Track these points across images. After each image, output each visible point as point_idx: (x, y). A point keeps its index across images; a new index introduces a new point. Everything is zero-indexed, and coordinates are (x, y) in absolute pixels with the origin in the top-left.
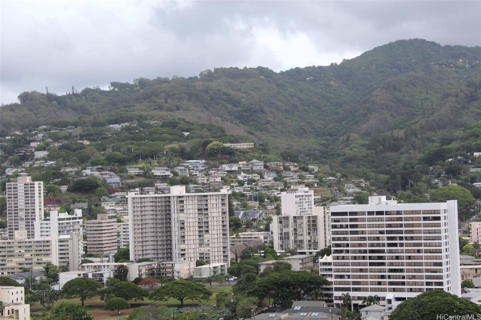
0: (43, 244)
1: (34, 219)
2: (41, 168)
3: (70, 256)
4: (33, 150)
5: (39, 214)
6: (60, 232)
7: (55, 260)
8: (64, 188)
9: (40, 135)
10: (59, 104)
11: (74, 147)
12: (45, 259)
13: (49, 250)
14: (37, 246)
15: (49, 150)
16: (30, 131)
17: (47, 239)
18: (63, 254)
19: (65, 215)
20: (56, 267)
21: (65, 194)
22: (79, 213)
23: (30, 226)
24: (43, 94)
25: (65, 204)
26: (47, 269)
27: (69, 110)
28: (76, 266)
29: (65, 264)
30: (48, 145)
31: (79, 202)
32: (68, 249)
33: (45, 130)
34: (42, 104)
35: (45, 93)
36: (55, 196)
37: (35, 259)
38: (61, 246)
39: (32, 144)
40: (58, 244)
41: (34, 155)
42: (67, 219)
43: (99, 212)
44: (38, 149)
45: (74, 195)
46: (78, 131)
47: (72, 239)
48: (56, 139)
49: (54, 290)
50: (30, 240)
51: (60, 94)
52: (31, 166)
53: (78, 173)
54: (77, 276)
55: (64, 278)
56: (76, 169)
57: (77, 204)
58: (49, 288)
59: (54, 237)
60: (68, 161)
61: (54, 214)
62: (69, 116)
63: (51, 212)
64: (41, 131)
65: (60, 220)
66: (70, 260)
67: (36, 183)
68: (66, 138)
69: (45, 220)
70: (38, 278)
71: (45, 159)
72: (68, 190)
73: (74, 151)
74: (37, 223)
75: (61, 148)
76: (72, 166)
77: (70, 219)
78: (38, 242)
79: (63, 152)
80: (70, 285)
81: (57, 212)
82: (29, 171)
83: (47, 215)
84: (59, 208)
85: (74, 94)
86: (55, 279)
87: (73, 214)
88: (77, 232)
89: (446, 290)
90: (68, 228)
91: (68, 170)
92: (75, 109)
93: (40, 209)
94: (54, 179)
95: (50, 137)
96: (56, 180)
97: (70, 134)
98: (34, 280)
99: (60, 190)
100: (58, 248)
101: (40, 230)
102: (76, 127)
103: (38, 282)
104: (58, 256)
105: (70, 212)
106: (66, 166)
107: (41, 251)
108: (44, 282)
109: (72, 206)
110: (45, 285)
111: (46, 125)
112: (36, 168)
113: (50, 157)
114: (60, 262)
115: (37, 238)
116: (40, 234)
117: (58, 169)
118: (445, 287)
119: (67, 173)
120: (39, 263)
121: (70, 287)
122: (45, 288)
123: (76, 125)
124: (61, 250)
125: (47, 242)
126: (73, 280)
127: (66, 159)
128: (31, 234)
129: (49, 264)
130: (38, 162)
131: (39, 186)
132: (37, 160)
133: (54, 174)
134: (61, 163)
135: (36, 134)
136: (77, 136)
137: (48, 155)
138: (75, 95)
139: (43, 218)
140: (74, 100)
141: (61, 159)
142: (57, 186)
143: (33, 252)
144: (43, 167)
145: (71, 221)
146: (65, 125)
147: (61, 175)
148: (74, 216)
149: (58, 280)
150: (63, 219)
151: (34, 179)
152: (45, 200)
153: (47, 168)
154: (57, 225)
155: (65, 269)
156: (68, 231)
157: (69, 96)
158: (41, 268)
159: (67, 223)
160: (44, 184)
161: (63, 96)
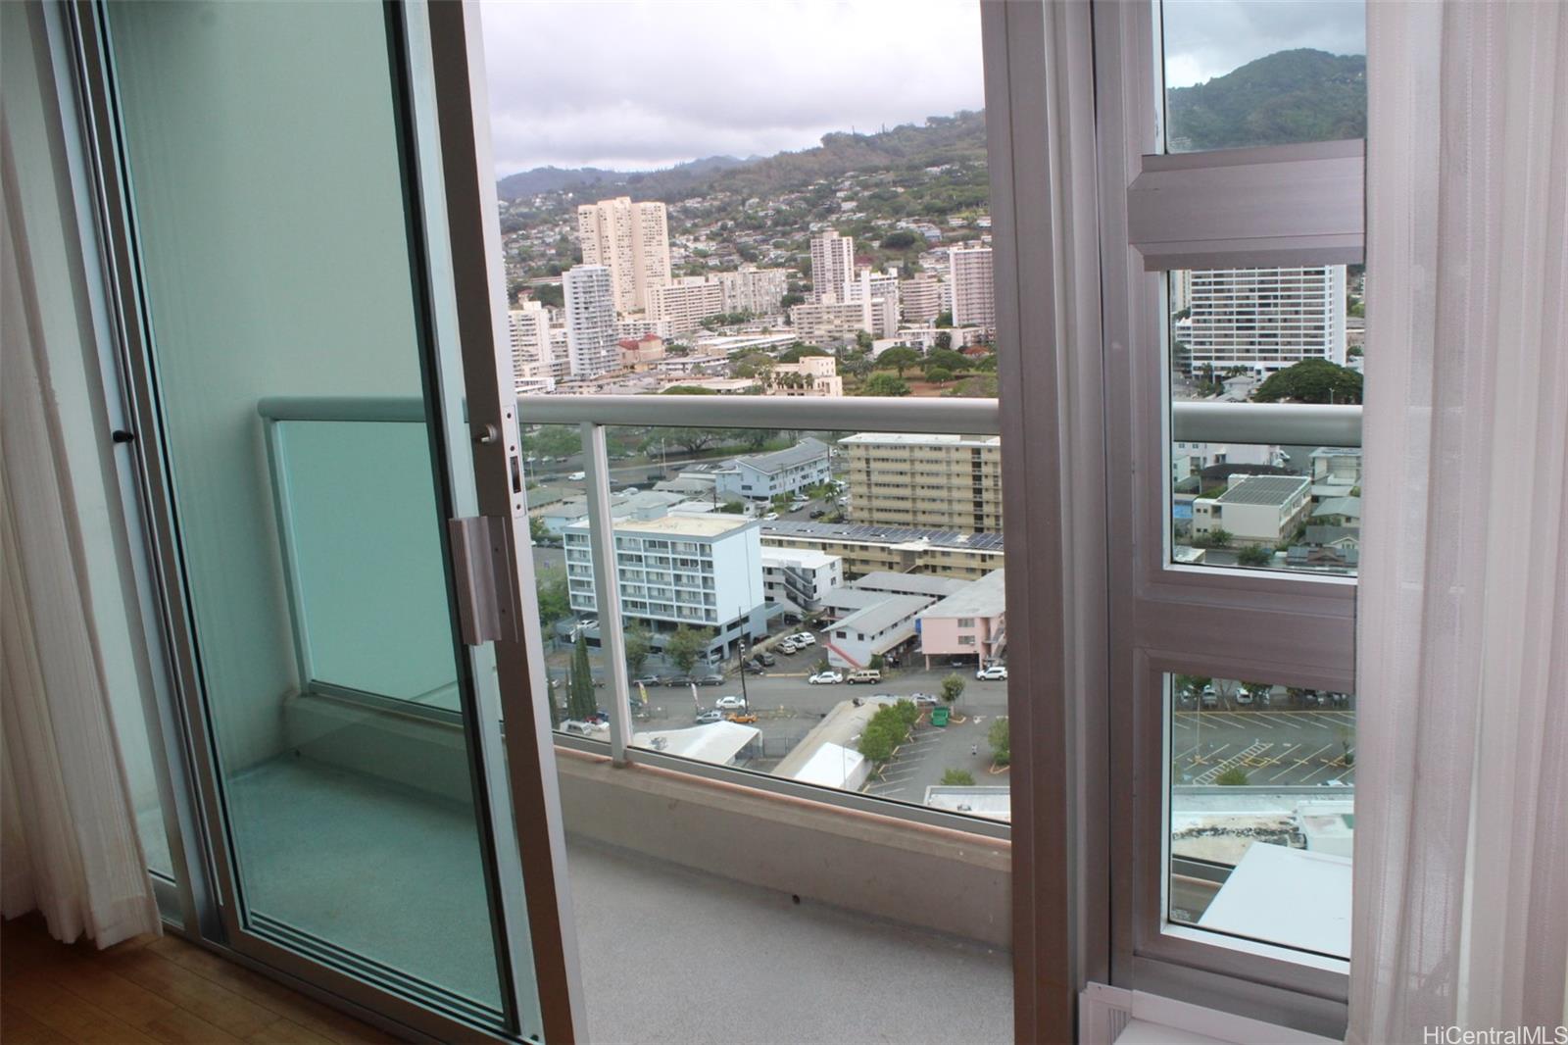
0: (854, 309)
1: (843, 281)
2: (849, 221)
3: (885, 322)
4: (840, 201)
5: (848, 275)
6: (872, 294)
7: (868, 327)
8: (876, 244)
9: (847, 183)
10: (868, 145)
11: (886, 195)
12: (857, 326)
13: (860, 316)
14: (848, 311)
15: (858, 200)
16: (836, 178)
17: (858, 302)
18: (877, 320)
19: (878, 275)
20: (869, 335)
21: (877, 251)
22: (894, 272)
23: (838, 289)
24: (849, 135)
25: (877, 262)
26: (859, 337)
27: (879, 152)
28: (892, 334)
29: (879, 332)
30: (856, 194)
31: (893, 260)
32: (882, 315)
33: (852, 177)
34: (848, 146)
35: (852, 133)
36: (866, 253)
37: (846, 326)
38: (875, 310)
39: (839, 194)
40: (871, 308)
41: (841, 207)
42: (881, 280)
43: (916, 271)
44: (845, 199)
45: (888, 252)
46: (890, 176)
47: (886, 303)
48: (866, 187)
49: (867, 361)
50: (841, 304)
51: (868, 134)
52: (838, 219)
53: (892, 227)
54: (893, 345)
55: (879, 347)
56: (889, 222)
57: (891, 262)
58: (862, 358)
59: (866, 301)
60: (880, 212)
61: (867, 274)
62: (879, 159)
63: (862, 273)
64: (848, 179)
65: (872, 280)
66: (885, 327)
67: (844, 239)
68: (877, 185)
69: (856, 281)
70: (849, 348)
71: (854, 211)
72: (881, 246)
73: (886, 200)
74: (847, 285)
75: (871, 197)
76: (885, 218)
77: (883, 279)
78: (849, 306)
79: (874, 202)
80: (886, 354)
81: (868, 272)
82: (836, 225)
83: (857, 275)
84: (870, 268)
85: (884, 133)
86: (869, 348)
87: (886, 274)
88: (892, 294)
89: (1327, 359)
90: (882, 290)
91: (880, 222)
92: (887, 151)
93: (850, 269)
94: (864, 233)
95: (858, 185)
96: (867, 235)
97: (881, 180)
98: (845, 350)
99: (872, 247)
100: (871, 313)
101: (850, 293)
102: (888, 172)
103: (851, 352)
104: (871, 322)
105: (884, 271)
106: (878, 218)
107: (851, 316)
108: (858, 352)
109: (885, 264)
110: (858, 355)
111: (854, 170)
112: (843, 222)
113: (859, 209)
114: (874, 329)
115: (847, 302)
116: (850, 297)
117: (869, 222)
118: (1326, 356)
119: (879, 227)
120: (850, 331)
121: (885, 357)
122: (857, 359)
123: (887, 169)
124: (875, 315)
125: (859, 306)
126: (888, 350)
127: (878, 210)
128: (840, 298)
129: (861, 331)
130: (846, 215)
131: (848, 242)
132: (844, 212)
133: (865, 228)
134: (871, 215)
135: (842, 182)
136: (889, 183)
137: (857, 206)
138: (886, 134)
139: (853, 279)
140: (884, 139)
141: (872, 210)
142: (868, 242)
143: (843, 318)
144: (852, 220)
145: (886, 282)
146: (875, 170)
147: (872, 229)
148: (888, 276)
149: (872, 349)
150: (876, 280)
151: (842, 234)
152: (855, 259)
153: (856, 221)
154: (869, 288)
155: (880, 337)
156: (882, 293)
157: (879, 136)
158: (853, 336)
159: (881, 285)
160: (855, 240)
161: (872, 136)
